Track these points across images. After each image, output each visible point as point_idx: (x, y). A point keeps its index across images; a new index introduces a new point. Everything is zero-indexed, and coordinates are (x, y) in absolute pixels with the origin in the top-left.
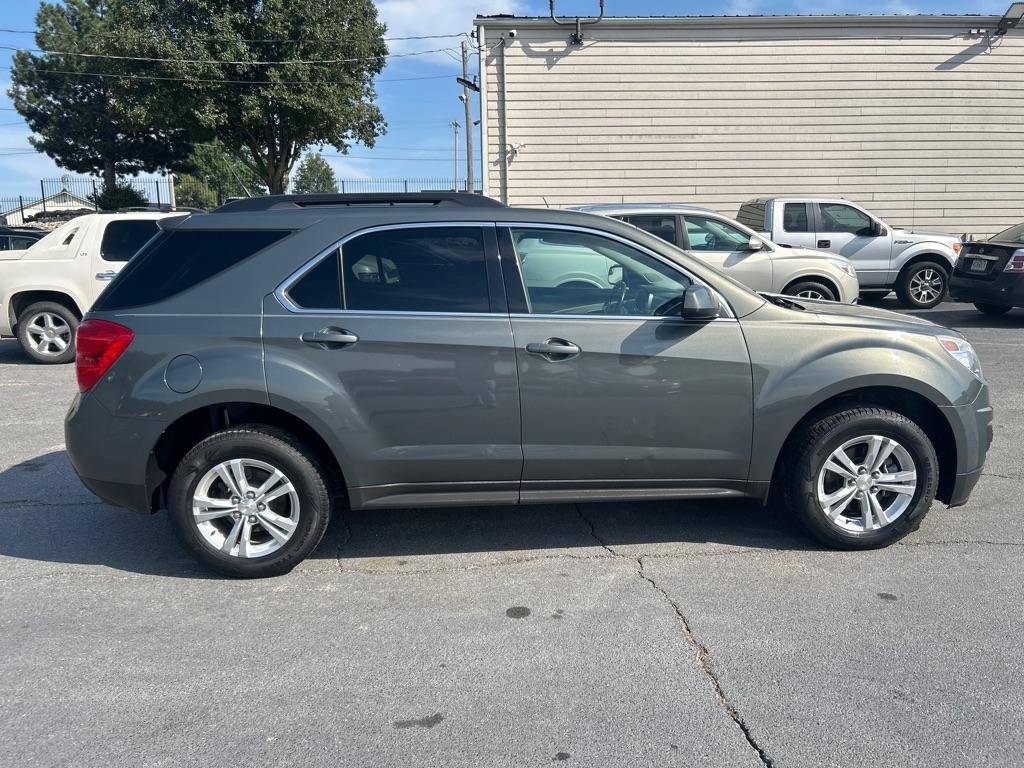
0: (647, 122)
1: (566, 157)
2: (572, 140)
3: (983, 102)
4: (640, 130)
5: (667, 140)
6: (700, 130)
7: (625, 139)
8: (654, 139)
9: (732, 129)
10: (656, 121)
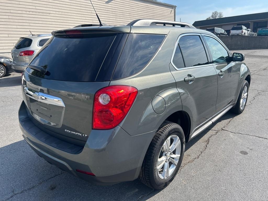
0: (34, 7)
1: (7, 17)
2: (9, 11)
3: (115, 13)
4: (32, 10)
5: (41, 14)
6: (51, 12)
7: (28, 13)
8: (37, 14)
9: (60, 13)
10: (37, 8)
